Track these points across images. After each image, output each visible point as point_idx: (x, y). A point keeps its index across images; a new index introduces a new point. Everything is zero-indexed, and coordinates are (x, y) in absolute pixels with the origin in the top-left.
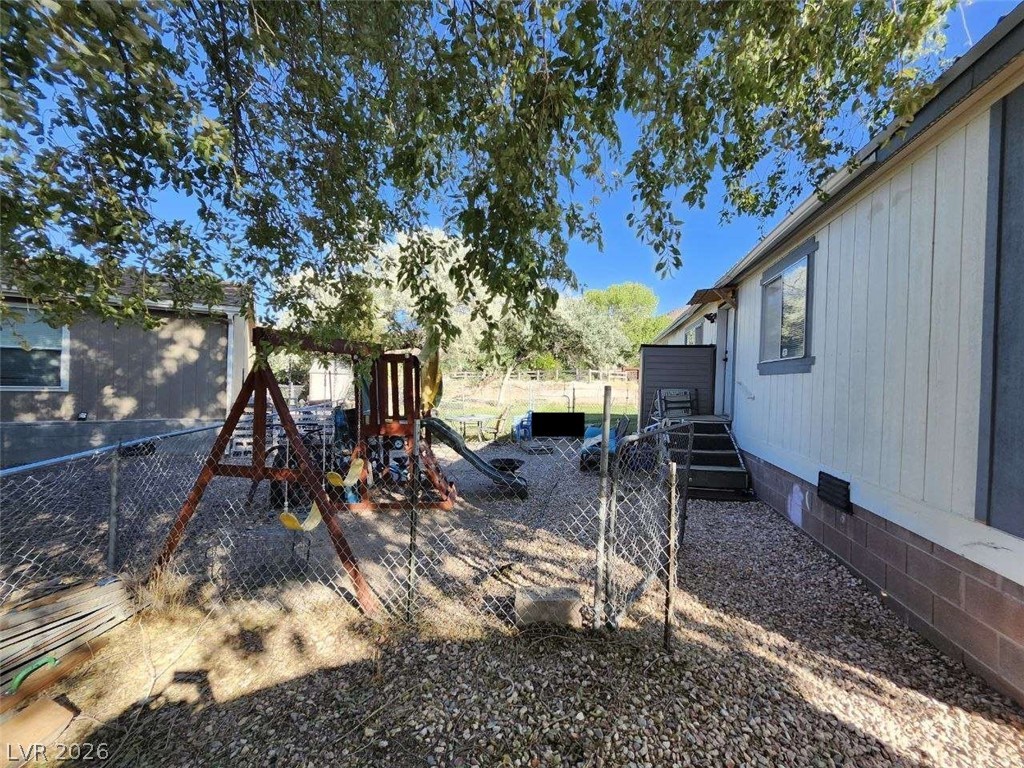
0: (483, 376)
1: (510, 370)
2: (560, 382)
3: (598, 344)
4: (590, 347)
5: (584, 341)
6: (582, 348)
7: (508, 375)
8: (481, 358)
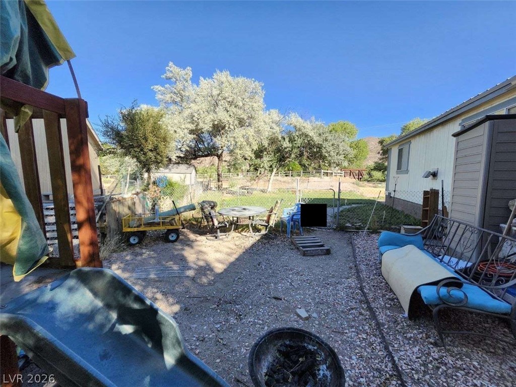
0: (258, 174)
1: (275, 170)
2: (304, 178)
3: (332, 153)
4: (327, 155)
5: (324, 151)
6: (321, 155)
7: (274, 173)
8: (256, 163)
